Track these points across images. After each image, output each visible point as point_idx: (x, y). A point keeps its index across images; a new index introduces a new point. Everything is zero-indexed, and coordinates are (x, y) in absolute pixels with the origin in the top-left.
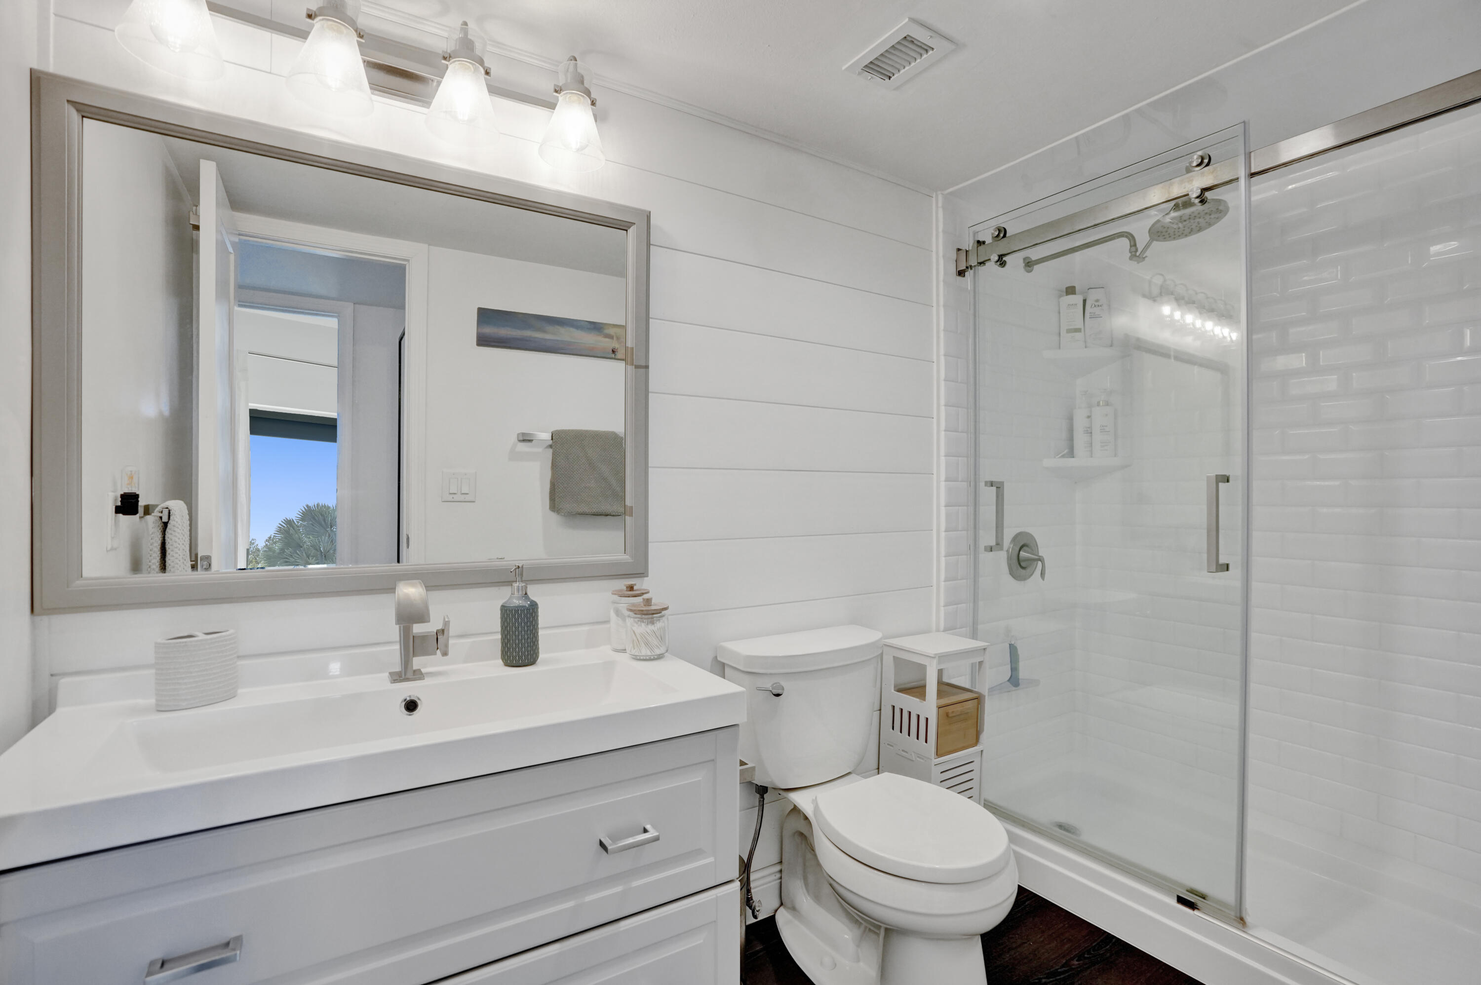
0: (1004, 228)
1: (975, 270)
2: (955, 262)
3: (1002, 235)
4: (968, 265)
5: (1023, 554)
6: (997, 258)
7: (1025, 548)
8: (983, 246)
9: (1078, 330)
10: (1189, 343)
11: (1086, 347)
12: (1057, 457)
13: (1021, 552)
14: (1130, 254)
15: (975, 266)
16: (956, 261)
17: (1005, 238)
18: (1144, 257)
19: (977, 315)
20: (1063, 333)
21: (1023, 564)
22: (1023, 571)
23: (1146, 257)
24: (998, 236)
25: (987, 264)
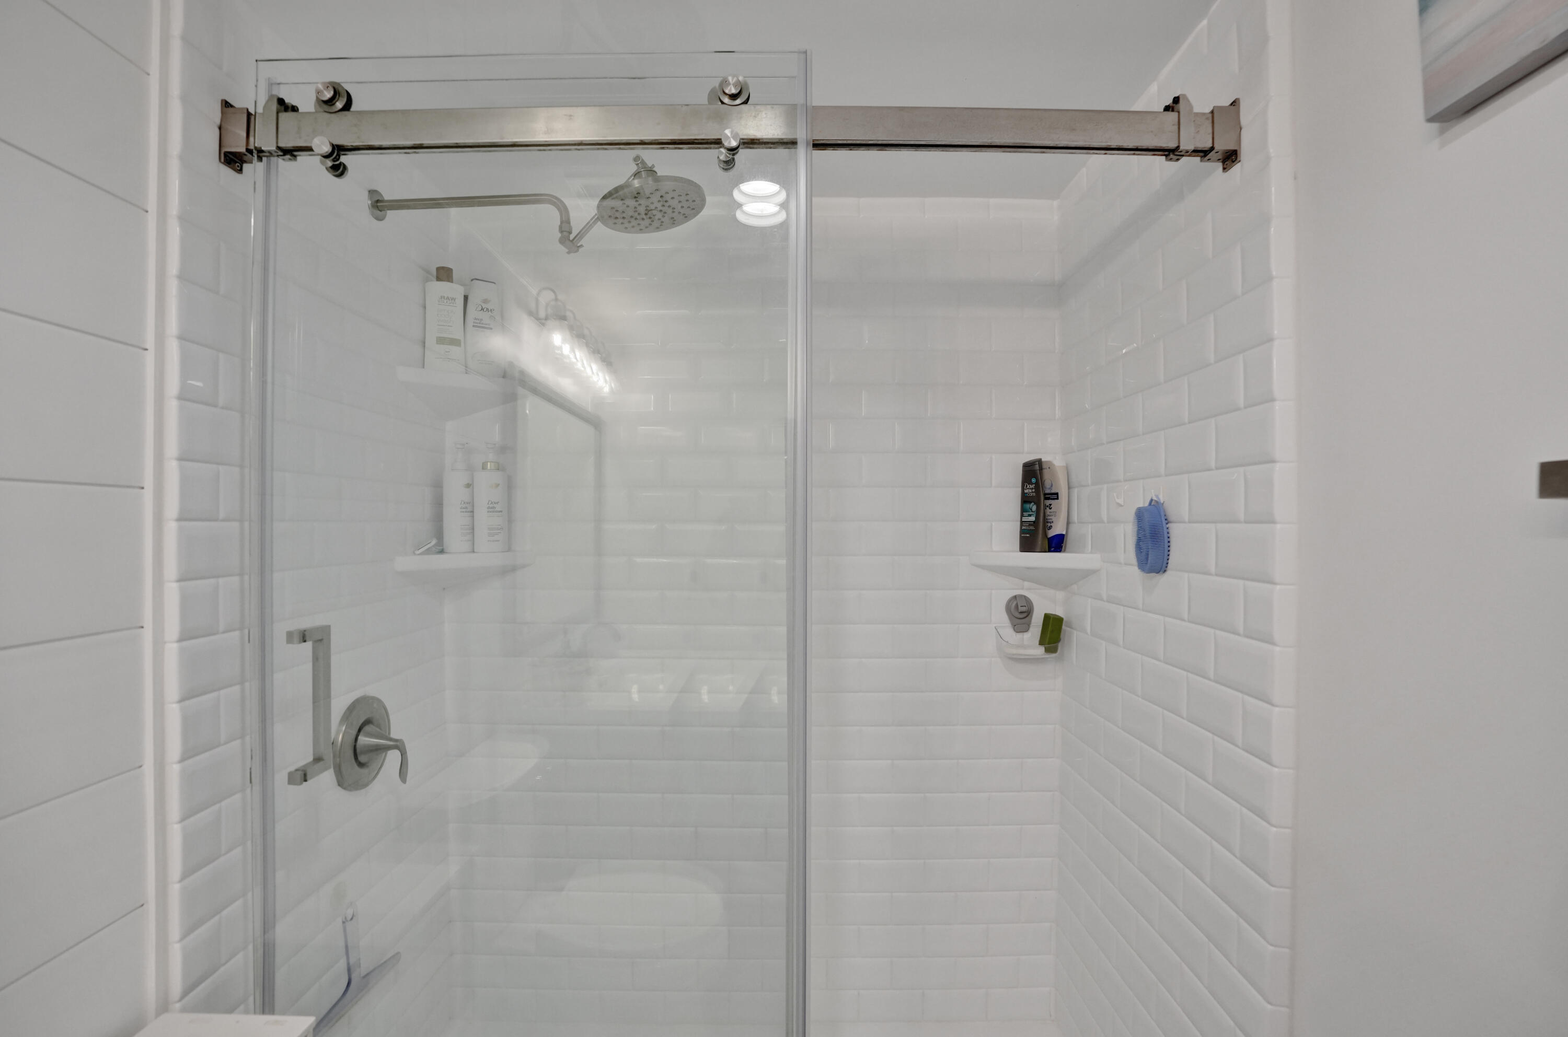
0: (348, 92)
1: (269, 164)
2: (218, 131)
3: (339, 105)
4: (251, 147)
5: (363, 740)
6: (327, 149)
7: (367, 728)
8: (290, 114)
9: (454, 342)
10: (566, 386)
11: (466, 373)
12: (418, 552)
13: (359, 737)
14: (560, 235)
15: (271, 154)
16: (220, 128)
17: (346, 113)
18: (578, 245)
19: (271, 270)
20: (431, 341)
21: (362, 758)
22: (364, 771)
23: (581, 246)
24: (330, 102)
25: (303, 158)
